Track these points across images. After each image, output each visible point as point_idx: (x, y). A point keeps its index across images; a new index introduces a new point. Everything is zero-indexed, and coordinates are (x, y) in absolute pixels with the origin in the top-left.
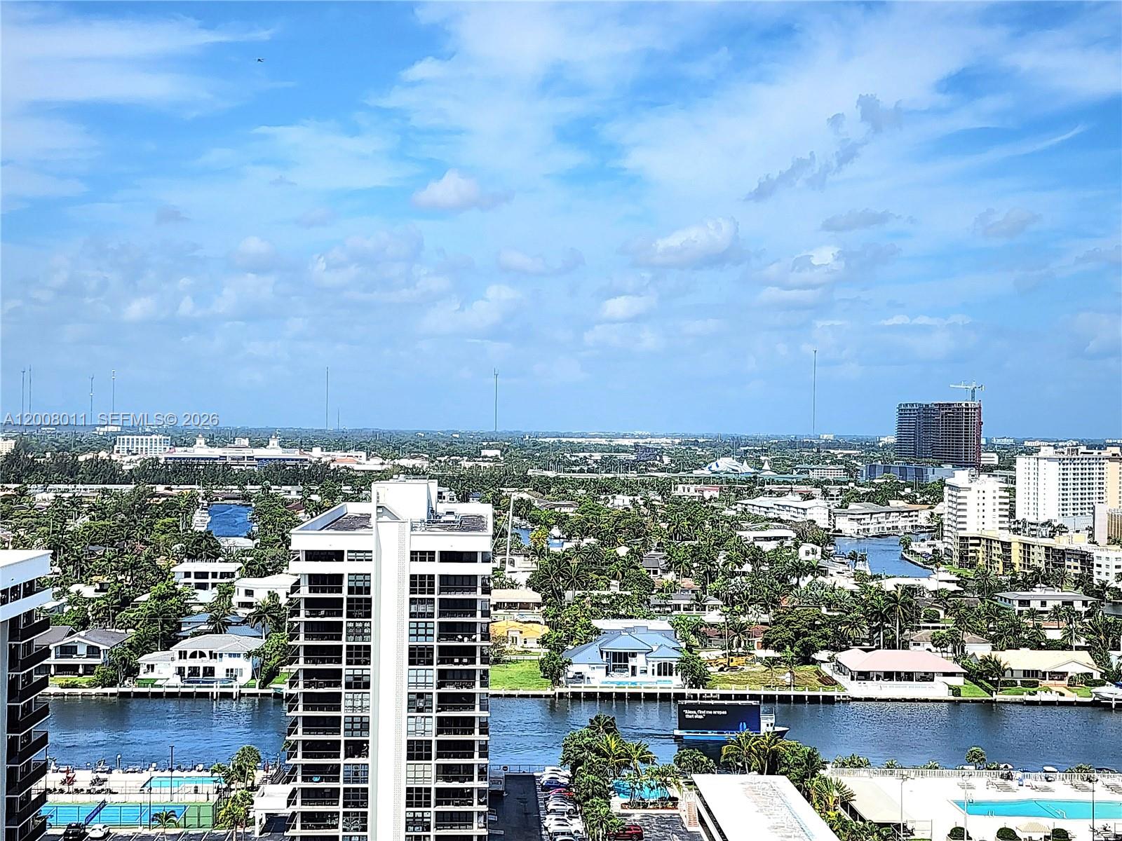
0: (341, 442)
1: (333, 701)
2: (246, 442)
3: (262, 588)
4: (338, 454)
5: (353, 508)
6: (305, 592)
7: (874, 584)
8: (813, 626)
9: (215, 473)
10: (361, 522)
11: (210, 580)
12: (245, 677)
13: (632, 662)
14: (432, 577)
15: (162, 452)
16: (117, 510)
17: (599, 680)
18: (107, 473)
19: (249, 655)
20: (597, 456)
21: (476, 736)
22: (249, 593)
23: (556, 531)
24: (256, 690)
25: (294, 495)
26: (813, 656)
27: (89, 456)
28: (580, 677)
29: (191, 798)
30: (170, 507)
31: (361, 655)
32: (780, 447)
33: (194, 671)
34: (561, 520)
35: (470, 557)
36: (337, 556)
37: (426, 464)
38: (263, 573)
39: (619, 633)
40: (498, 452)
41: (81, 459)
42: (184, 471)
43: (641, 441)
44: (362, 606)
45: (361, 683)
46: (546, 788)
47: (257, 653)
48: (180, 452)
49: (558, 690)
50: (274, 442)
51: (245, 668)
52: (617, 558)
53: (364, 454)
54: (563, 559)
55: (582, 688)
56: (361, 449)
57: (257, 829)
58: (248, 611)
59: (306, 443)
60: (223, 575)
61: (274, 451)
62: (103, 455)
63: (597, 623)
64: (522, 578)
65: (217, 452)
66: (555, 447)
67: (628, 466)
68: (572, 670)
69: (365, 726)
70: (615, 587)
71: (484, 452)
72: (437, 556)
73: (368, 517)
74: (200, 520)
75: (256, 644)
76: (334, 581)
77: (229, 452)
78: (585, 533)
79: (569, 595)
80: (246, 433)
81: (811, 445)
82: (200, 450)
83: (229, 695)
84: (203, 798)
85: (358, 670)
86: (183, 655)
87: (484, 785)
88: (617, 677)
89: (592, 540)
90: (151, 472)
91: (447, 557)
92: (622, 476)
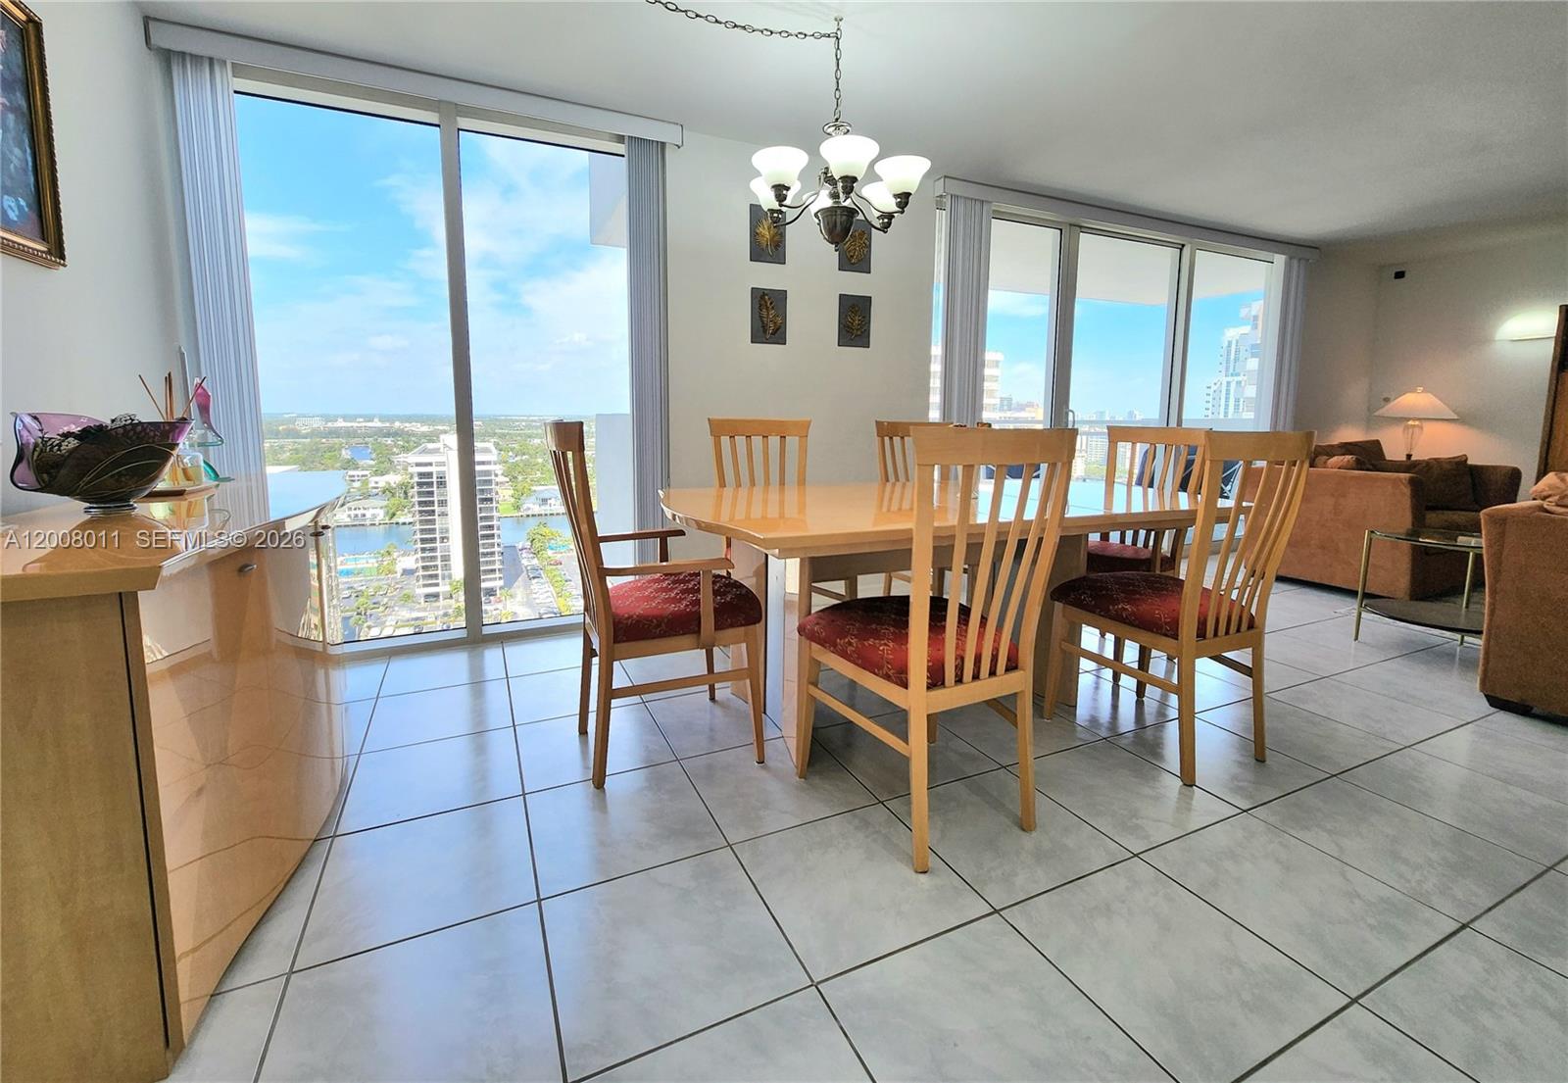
0: (409, 419)
1: (433, 522)
2: (361, 420)
3: (382, 481)
4: (407, 425)
5: (431, 446)
6: (416, 479)
9: (350, 433)
10: (436, 451)
11: (356, 478)
12: (381, 516)
13: (549, 502)
15: (317, 423)
16: (305, 450)
17: (536, 509)
18: (294, 434)
19: (381, 508)
21: (495, 531)
22: (377, 483)
23: (511, 454)
24: (387, 521)
25: (389, 442)
27: (285, 427)
28: (529, 509)
29: (366, 565)
30: (331, 449)
31: (443, 503)
33: (356, 516)
34: (512, 450)
35: (489, 463)
36: (430, 464)
38: (382, 474)
39: (542, 491)
41: (281, 428)
42: (335, 433)
44: (442, 484)
45: (444, 514)
46: (521, 550)
47: (386, 507)
48: (330, 424)
49: (520, 514)
50: (376, 420)
51: (381, 513)
52: (538, 464)
54: (516, 465)
55: (530, 513)
57: (399, 575)
58: (377, 490)
59: (391, 419)
60: (362, 476)
61: (377, 424)
62: (291, 426)
63: (533, 488)
64: (499, 472)
65: (349, 424)
66: (505, 420)
68: (525, 506)
69: (447, 531)
70: (539, 474)
73: (439, 449)
74: (346, 454)
75: (386, 503)
76: (430, 475)
77: (355, 425)
78: (524, 454)
79: (520, 478)
80: (361, 417)
82: (340, 423)
83: (374, 525)
84: (370, 565)
85: (443, 509)
86: (350, 509)
87: (499, 549)
88: (543, 507)
89: (527, 456)
90: (315, 433)
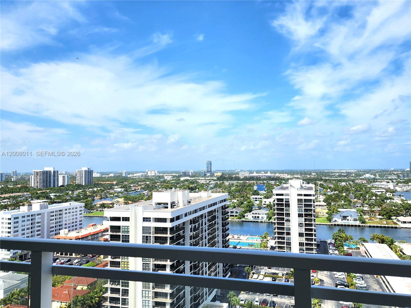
0: (282, 172)
1: (283, 224)
2: (263, 173)
3: (268, 201)
4: (282, 175)
5: (285, 185)
6: (276, 202)
7: (406, 202)
8: (391, 211)
9: (258, 179)
10: (287, 188)
11: (258, 199)
12: (265, 218)
13: (347, 218)
14: (302, 199)
15: (247, 175)
16: (240, 186)
17: (340, 222)
18: (238, 179)
19: (266, 214)
20: (337, 174)
21: (313, 232)
22: (265, 202)
23: (329, 190)
24: (267, 221)
25: (273, 183)
26: (391, 218)
27: (235, 176)
28: (336, 221)
29: (256, 242)
30: (250, 185)
31: (288, 215)
32: (380, 171)
33: (255, 217)
34: (330, 188)
35: (310, 195)
36: (282, 195)
37: (300, 176)
38: (268, 198)
39: (344, 212)
40: (315, 174)
41: (233, 176)
42: (252, 178)
43: (347, 171)
44: (288, 205)
45: (288, 221)
46: (329, 244)
47: (267, 214)
48: (251, 175)
49: (331, 223)
50: (269, 173)
51: (265, 216)
52: (343, 196)
53: (287, 175)
54: (331, 196)
55: (336, 223)
56: (286, 173)
57: (269, 249)
58: (265, 205)
59: (275, 172)
60: (260, 198)
61: (269, 174)
62: (237, 175)
63: (339, 210)
64: (322, 200)
65: (258, 175)
66: (328, 172)
67: (344, 176)
68: (334, 219)
69: (290, 229)
70: (343, 202)
71: (312, 174)
72: (303, 195)
73: (288, 187)
74: (255, 188)
75: (267, 212)
76: (282, 200)
77: (260, 175)
78: (335, 191)
79: (332, 203)
80: (263, 171)
81: (388, 171)
82: (255, 174)
83: (262, 222)
84: (258, 242)
85: (288, 218)
86: (253, 214)
87: (315, 243)
88: (344, 221)
89: (337, 192)
90: (246, 179)
91: (305, 195)
92: (343, 178)
